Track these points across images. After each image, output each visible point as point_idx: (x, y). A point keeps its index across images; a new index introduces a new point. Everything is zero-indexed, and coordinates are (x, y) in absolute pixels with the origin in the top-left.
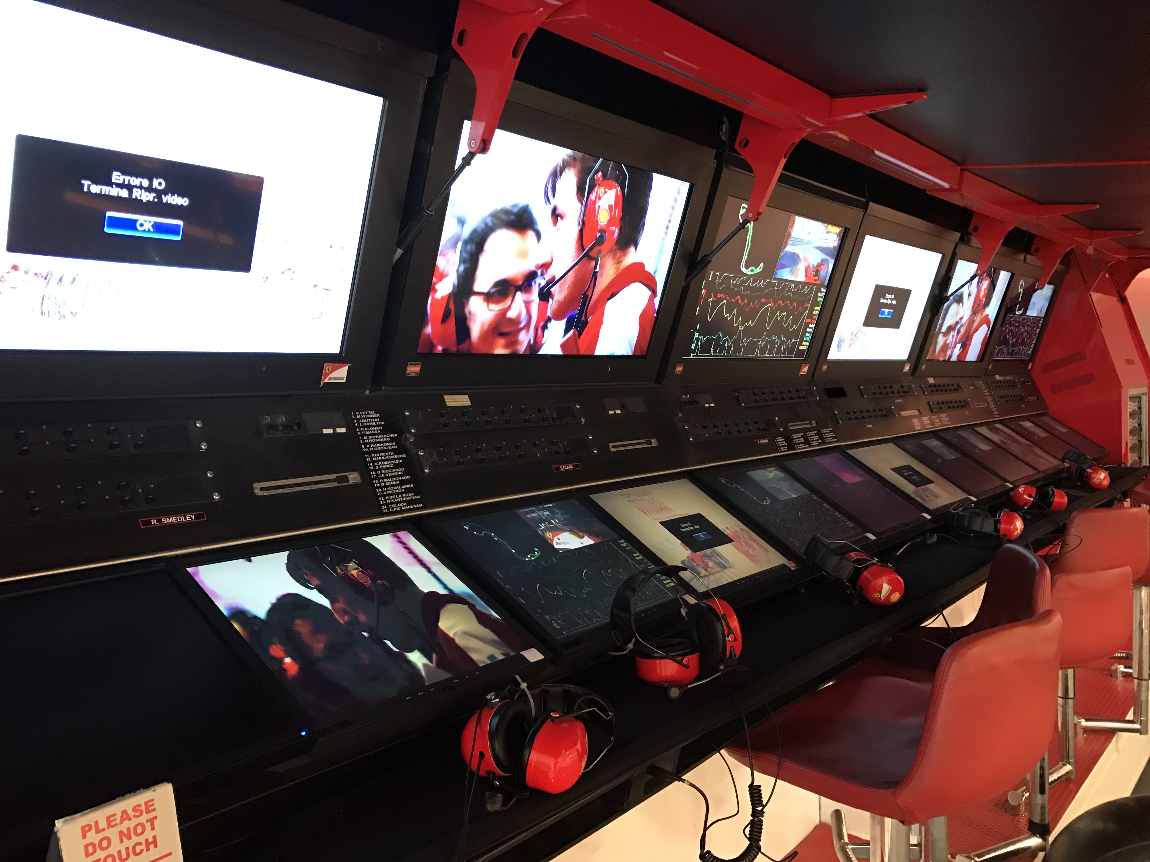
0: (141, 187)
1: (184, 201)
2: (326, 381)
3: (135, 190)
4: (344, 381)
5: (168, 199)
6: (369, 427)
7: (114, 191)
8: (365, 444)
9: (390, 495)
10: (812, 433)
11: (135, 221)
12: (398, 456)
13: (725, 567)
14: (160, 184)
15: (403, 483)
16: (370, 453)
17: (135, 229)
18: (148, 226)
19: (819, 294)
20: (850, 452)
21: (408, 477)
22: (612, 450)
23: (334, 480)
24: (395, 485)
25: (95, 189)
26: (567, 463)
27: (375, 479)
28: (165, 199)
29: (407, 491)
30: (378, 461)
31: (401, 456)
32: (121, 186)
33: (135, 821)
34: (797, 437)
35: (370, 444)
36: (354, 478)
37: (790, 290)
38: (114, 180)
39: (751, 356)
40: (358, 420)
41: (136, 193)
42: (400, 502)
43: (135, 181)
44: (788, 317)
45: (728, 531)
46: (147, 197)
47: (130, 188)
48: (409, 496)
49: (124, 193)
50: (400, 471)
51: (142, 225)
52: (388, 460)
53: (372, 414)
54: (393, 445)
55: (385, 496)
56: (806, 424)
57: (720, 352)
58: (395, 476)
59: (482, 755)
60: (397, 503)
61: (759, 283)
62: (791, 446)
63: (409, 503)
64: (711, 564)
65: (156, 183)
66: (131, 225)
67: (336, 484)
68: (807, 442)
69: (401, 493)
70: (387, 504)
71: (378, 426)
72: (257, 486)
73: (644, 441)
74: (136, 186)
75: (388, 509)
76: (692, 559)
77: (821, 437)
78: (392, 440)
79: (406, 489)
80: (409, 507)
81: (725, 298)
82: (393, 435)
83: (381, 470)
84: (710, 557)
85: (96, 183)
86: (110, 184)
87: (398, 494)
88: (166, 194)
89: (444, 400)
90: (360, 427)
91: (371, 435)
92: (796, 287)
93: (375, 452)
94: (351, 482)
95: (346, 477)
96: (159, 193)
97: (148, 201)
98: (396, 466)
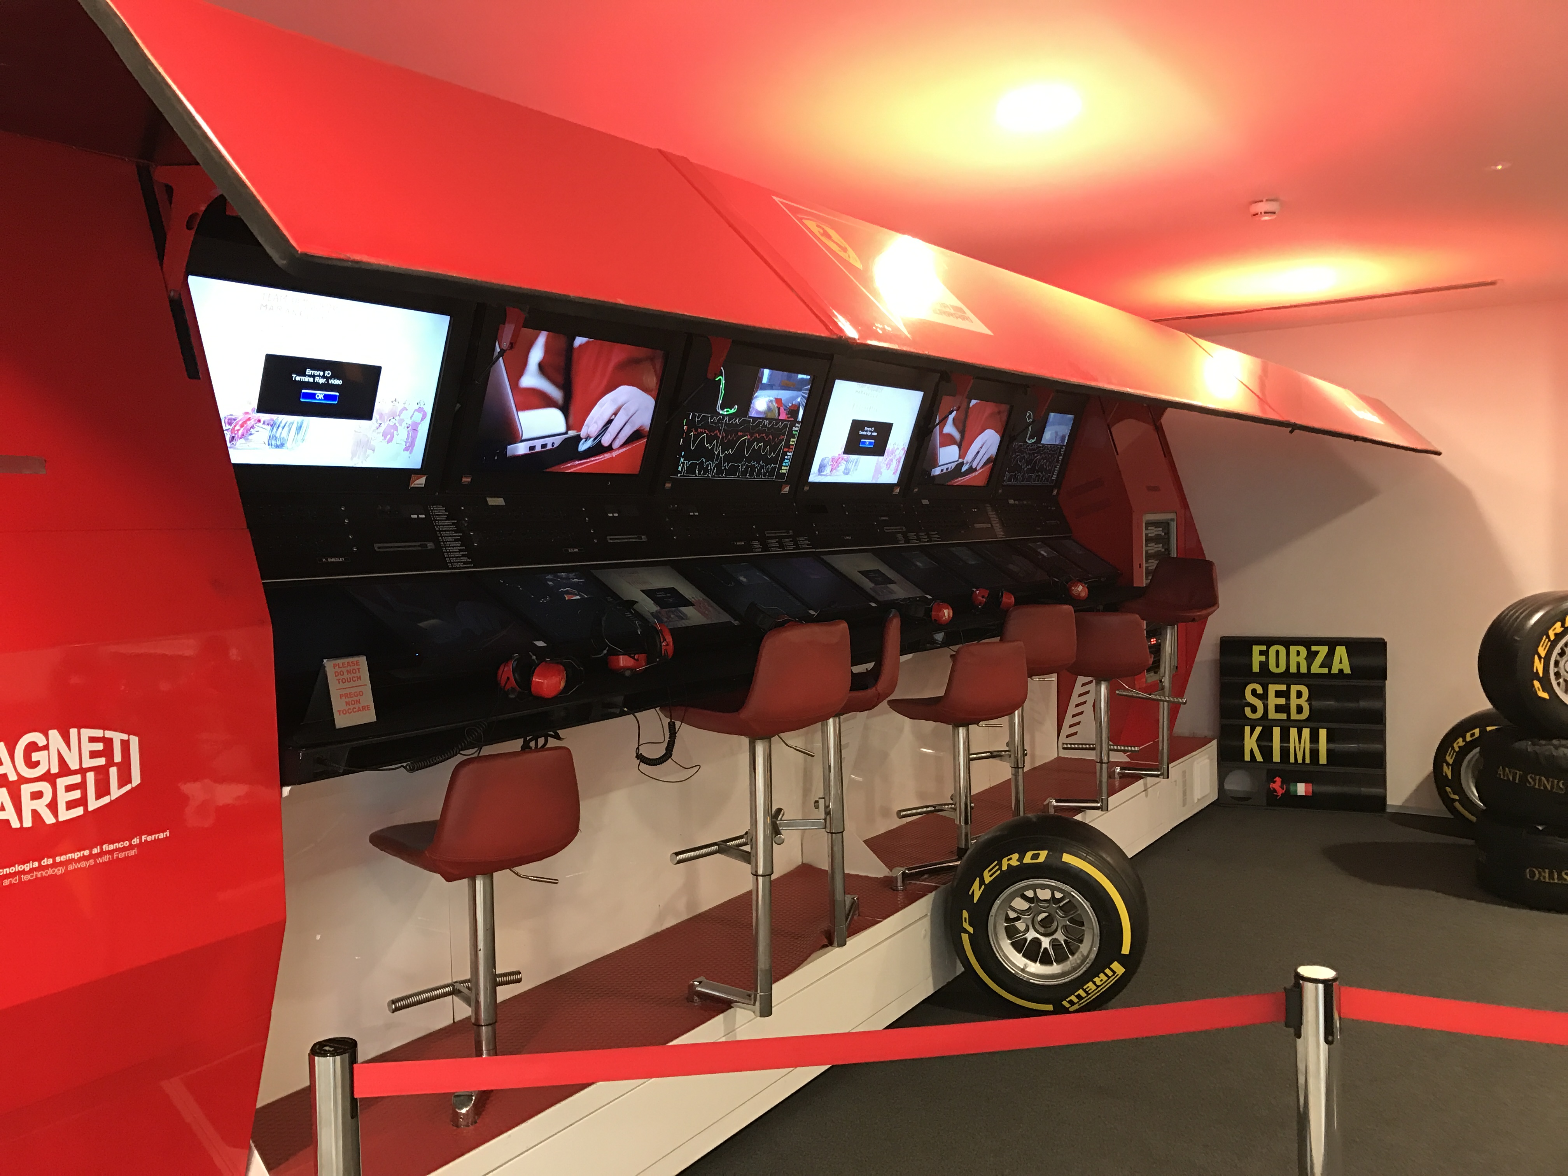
0: (319, 376)
1: (339, 382)
2: (412, 486)
3: (316, 378)
4: (423, 486)
5: (332, 381)
6: (439, 515)
7: (306, 379)
8: (437, 526)
9: (452, 557)
10: (787, 540)
11: (315, 394)
12: (457, 534)
13: (682, 619)
14: (329, 374)
15: (460, 551)
16: (440, 531)
17: (315, 399)
18: (321, 397)
19: (794, 428)
20: (825, 557)
21: (464, 548)
22: (609, 541)
23: (419, 546)
24: (456, 552)
25: (298, 378)
26: (574, 547)
27: (443, 547)
28: (331, 381)
29: (463, 556)
30: (445, 537)
31: (459, 534)
32: (309, 376)
33: (352, 667)
34: (773, 542)
35: (440, 526)
36: (430, 545)
37: (764, 426)
38: (307, 373)
39: (732, 477)
40: (432, 511)
41: (317, 379)
42: (459, 562)
43: (317, 373)
44: (765, 447)
45: (693, 599)
46: (322, 381)
47: (314, 376)
48: (464, 559)
49: (311, 380)
50: (458, 544)
51: (318, 396)
52: (451, 536)
53: (440, 508)
54: (454, 528)
55: (450, 558)
56: (784, 533)
57: (704, 473)
58: (455, 546)
59: (508, 678)
60: (457, 562)
61: (735, 421)
62: (765, 548)
63: (464, 563)
64: (672, 616)
65: (326, 373)
66: (313, 396)
67: (420, 548)
68: (782, 546)
69: (460, 557)
70: (451, 563)
71: (445, 515)
72: (376, 546)
73: (636, 536)
74: (317, 376)
75: (452, 565)
76: (659, 612)
77: (796, 544)
78: (453, 524)
79: (462, 554)
80: (465, 566)
81: (705, 433)
82: (453, 521)
83: (447, 542)
84: (673, 612)
85: (299, 375)
86: (304, 375)
87: (458, 557)
88: (331, 379)
89: (487, 501)
90: (433, 515)
91: (440, 520)
92: (770, 423)
93: (442, 531)
94: (429, 548)
95: (426, 545)
96: (328, 379)
97: (322, 383)
98: (456, 540)
